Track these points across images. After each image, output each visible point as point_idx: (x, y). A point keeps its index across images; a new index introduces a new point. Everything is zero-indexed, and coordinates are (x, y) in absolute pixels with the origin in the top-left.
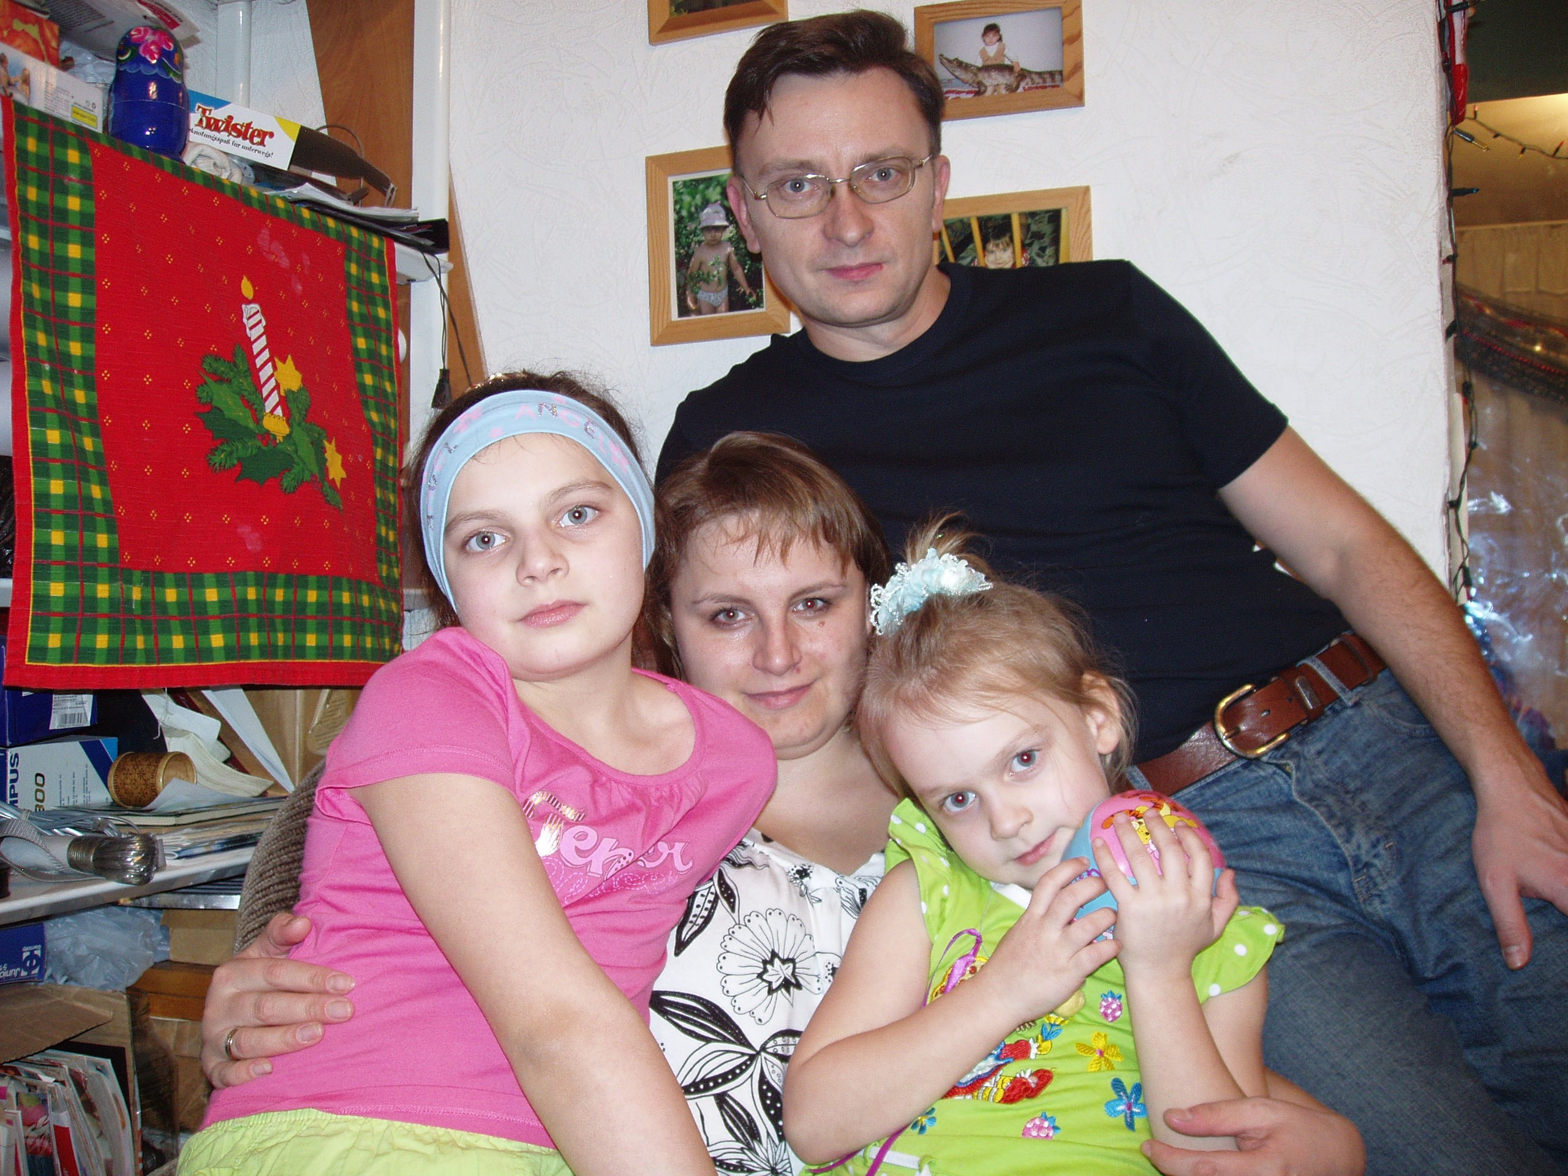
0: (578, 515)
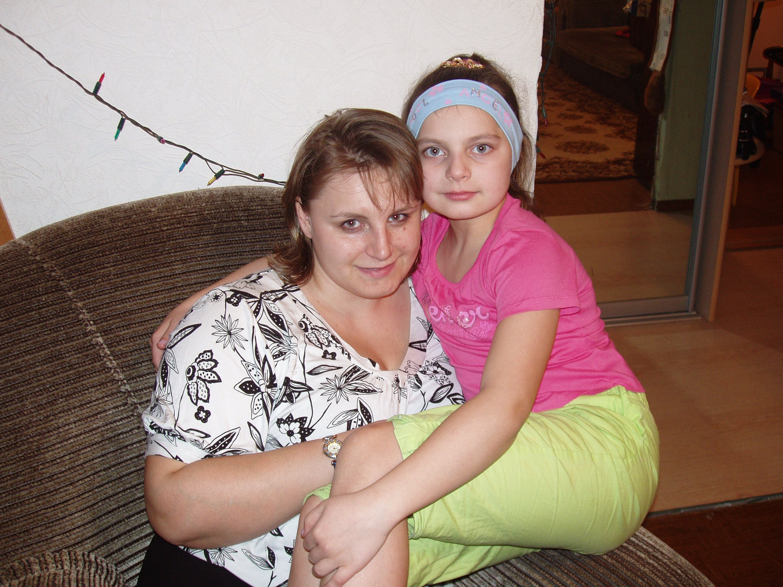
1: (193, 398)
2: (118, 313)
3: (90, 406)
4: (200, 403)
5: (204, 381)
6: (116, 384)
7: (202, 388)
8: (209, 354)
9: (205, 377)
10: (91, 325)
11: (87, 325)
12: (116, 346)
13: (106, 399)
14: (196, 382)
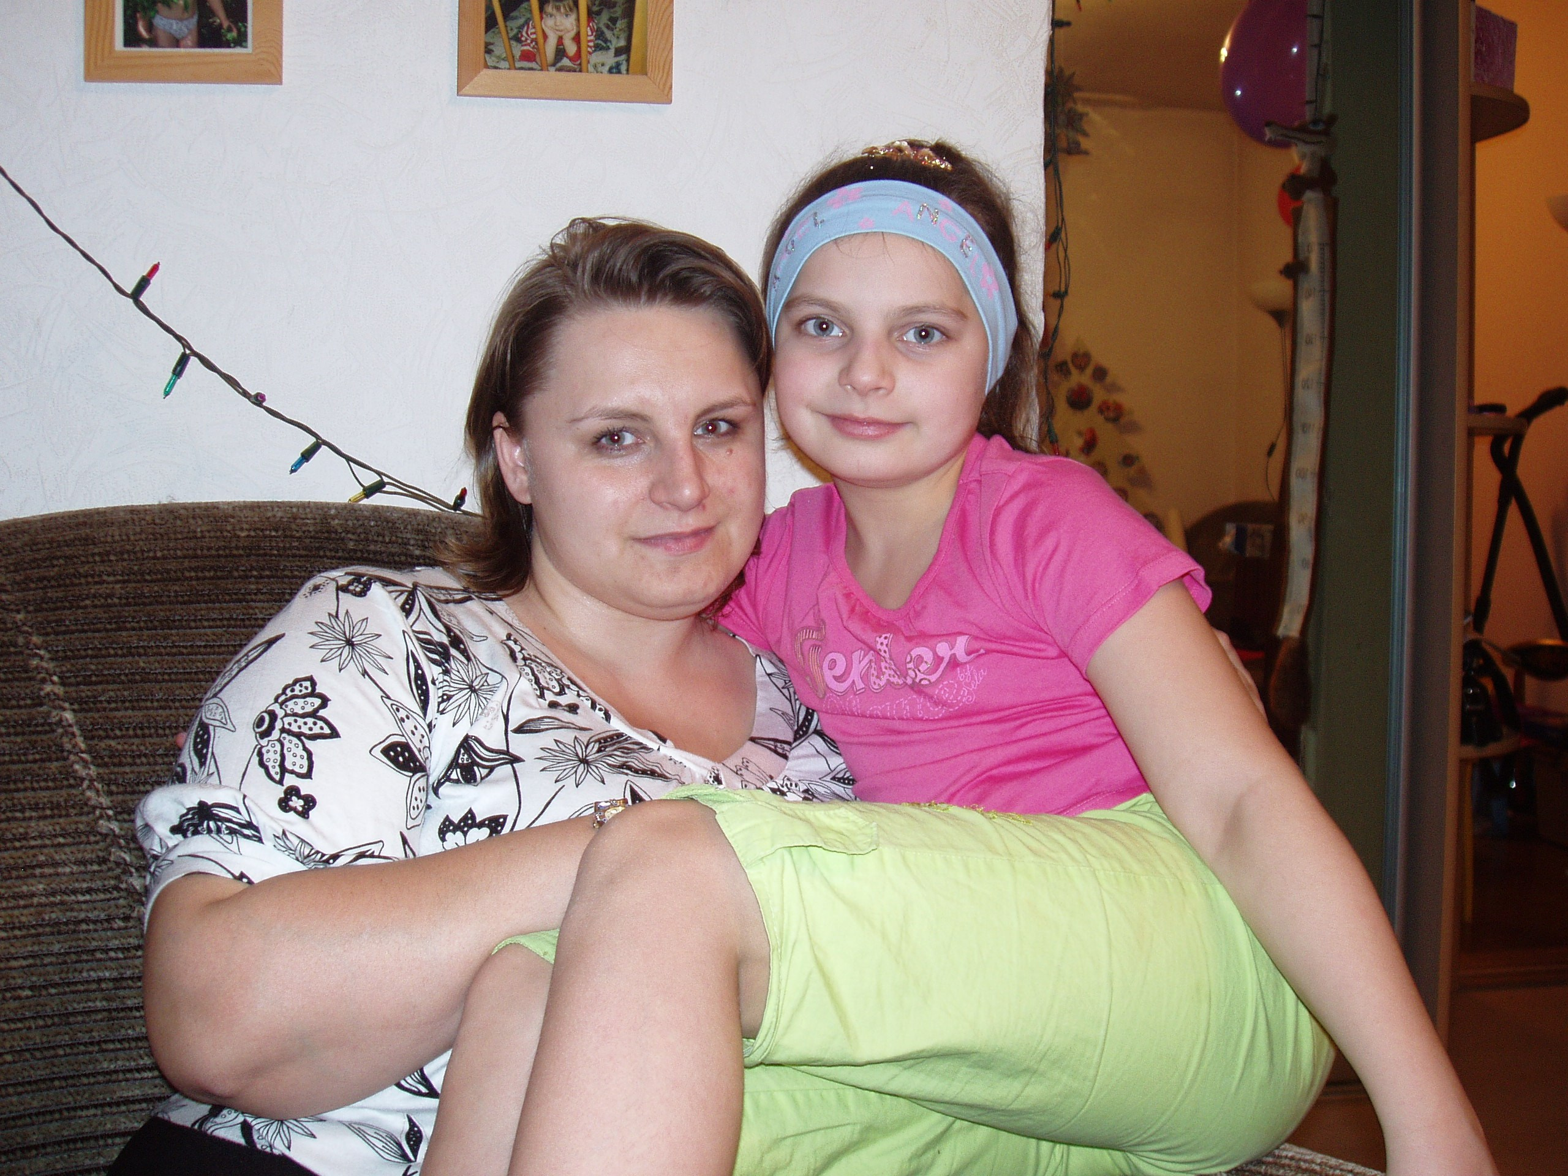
0: (925, 333)
1: (272, 772)
2: (118, 672)
3: (22, 847)
4: (290, 780)
5: (298, 736)
6: (88, 813)
7: (294, 750)
8: (308, 684)
9: (300, 727)
10: (53, 683)
11: (43, 681)
12: (101, 738)
13: (61, 840)
14: (279, 740)
